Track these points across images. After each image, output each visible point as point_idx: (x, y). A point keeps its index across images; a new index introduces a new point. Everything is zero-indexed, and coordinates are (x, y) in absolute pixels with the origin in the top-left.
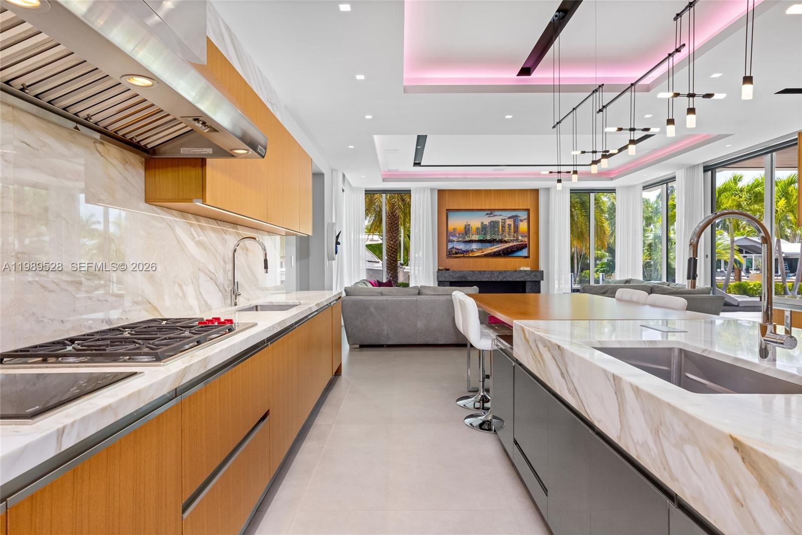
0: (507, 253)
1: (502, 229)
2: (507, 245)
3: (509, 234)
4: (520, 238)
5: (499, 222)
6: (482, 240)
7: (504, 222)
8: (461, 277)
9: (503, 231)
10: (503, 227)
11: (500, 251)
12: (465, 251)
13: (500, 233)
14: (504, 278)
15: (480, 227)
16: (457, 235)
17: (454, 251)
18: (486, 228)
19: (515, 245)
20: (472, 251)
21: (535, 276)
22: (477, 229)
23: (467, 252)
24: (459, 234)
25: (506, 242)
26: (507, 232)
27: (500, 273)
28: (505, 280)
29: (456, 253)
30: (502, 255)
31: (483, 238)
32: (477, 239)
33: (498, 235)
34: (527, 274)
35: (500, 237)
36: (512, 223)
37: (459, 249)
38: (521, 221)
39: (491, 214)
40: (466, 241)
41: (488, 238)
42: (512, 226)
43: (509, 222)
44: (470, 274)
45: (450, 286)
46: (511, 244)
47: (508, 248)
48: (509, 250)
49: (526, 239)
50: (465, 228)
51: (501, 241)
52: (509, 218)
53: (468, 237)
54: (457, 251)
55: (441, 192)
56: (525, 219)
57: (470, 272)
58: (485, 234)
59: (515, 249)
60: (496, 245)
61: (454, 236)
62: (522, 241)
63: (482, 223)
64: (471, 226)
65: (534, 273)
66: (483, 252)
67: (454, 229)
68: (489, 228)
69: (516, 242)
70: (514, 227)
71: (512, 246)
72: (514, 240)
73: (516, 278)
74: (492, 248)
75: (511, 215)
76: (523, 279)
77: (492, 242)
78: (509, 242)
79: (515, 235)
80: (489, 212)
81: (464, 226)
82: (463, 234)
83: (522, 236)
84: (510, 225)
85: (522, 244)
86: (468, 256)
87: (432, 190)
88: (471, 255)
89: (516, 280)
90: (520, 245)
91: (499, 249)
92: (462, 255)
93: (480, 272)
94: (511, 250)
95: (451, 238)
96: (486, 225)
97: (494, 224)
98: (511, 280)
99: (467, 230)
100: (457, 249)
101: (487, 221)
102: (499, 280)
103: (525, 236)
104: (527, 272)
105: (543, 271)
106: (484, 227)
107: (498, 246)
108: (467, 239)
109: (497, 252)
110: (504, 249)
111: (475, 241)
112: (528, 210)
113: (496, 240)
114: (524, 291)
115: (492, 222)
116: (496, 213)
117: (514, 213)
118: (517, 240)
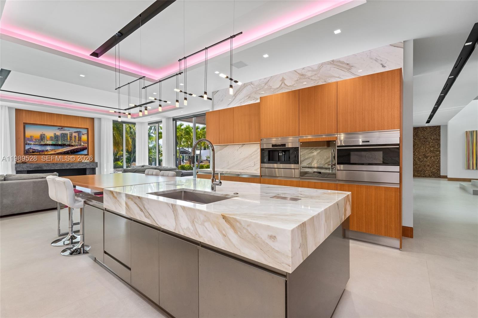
0: (73, 152)
1: (70, 138)
2: (74, 148)
3: (75, 142)
4: (82, 144)
5: (67, 134)
6: (55, 144)
7: (72, 135)
8: (38, 168)
9: (71, 139)
10: (71, 137)
11: (68, 151)
12: (41, 151)
13: (69, 141)
14: (71, 167)
15: (53, 136)
16: (34, 140)
17: (31, 151)
18: (58, 137)
19: (79, 148)
20: (47, 151)
21: (93, 165)
22: (51, 137)
23: (43, 151)
24: (35, 139)
25: (73, 146)
26: (73, 140)
27: (69, 164)
28: (72, 168)
29: (33, 152)
30: (70, 153)
31: (56, 143)
32: (51, 143)
33: (67, 142)
34: (87, 164)
35: (68, 143)
36: (77, 135)
37: (36, 150)
38: (83, 134)
39: (61, 129)
40: (41, 144)
41: (60, 143)
42: (77, 137)
43: (74, 134)
44: (45, 165)
45: (27, 174)
46: (76, 147)
47: (74, 149)
48: (75, 151)
49: (86, 145)
50: (41, 136)
51: (69, 145)
52: (75, 132)
53: (44, 142)
54: (34, 151)
55: (18, 111)
56: (86, 134)
57: (45, 164)
58: (57, 141)
59: (79, 150)
60: (66, 147)
61: (31, 140)
62: (84, 146)
63: (55, 134)
64: (46, 135)
65: (92, 164)
66: (55, 152)
67: (31, 137)
68: (60, 137)
69: (80, 146)
70: (78, 138)
71: (77, 149)
72: (79, 145)
73: (80, 167)
74: (62, 149)
75: (76, 131)
76: (84, 167)
77: (63, 145)
78: (75, 146)
79: (79, 142)
80: (60, 128)
81: (40, 135)
82: (39, 140)
83: (84, 143)
84: (75, 137)
85: (84, 147)
86: (43, 154)
87: (10, 108)
88: (46, 153)
89: (80, 168)
90: (82, 148)
91: (68, 150)
92: (39, 153)
93: (53, 164)
94: (76, 151)
95: (28, 142)
96: (58, 135)
97: (64, 136)
98: (76, 168)
99: (42, 137)
100: (34, 149)
101: (59, 133)
102: (68, 168)
103: (86, 143)
104: (87, 163)
105: (97, 163)
106: (56, 137)
107: (67, 148)
108: (42, 143)
109: (66, 151)
110: (71, 150)
111: (49, 145)
112: (87, 129)
113: (65, 144)
114: (85, 174)
115: (63, 133)
116: (66, 129)
117: (78, 130)
118: (80, 145)
